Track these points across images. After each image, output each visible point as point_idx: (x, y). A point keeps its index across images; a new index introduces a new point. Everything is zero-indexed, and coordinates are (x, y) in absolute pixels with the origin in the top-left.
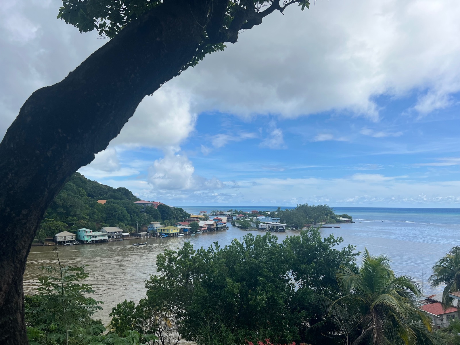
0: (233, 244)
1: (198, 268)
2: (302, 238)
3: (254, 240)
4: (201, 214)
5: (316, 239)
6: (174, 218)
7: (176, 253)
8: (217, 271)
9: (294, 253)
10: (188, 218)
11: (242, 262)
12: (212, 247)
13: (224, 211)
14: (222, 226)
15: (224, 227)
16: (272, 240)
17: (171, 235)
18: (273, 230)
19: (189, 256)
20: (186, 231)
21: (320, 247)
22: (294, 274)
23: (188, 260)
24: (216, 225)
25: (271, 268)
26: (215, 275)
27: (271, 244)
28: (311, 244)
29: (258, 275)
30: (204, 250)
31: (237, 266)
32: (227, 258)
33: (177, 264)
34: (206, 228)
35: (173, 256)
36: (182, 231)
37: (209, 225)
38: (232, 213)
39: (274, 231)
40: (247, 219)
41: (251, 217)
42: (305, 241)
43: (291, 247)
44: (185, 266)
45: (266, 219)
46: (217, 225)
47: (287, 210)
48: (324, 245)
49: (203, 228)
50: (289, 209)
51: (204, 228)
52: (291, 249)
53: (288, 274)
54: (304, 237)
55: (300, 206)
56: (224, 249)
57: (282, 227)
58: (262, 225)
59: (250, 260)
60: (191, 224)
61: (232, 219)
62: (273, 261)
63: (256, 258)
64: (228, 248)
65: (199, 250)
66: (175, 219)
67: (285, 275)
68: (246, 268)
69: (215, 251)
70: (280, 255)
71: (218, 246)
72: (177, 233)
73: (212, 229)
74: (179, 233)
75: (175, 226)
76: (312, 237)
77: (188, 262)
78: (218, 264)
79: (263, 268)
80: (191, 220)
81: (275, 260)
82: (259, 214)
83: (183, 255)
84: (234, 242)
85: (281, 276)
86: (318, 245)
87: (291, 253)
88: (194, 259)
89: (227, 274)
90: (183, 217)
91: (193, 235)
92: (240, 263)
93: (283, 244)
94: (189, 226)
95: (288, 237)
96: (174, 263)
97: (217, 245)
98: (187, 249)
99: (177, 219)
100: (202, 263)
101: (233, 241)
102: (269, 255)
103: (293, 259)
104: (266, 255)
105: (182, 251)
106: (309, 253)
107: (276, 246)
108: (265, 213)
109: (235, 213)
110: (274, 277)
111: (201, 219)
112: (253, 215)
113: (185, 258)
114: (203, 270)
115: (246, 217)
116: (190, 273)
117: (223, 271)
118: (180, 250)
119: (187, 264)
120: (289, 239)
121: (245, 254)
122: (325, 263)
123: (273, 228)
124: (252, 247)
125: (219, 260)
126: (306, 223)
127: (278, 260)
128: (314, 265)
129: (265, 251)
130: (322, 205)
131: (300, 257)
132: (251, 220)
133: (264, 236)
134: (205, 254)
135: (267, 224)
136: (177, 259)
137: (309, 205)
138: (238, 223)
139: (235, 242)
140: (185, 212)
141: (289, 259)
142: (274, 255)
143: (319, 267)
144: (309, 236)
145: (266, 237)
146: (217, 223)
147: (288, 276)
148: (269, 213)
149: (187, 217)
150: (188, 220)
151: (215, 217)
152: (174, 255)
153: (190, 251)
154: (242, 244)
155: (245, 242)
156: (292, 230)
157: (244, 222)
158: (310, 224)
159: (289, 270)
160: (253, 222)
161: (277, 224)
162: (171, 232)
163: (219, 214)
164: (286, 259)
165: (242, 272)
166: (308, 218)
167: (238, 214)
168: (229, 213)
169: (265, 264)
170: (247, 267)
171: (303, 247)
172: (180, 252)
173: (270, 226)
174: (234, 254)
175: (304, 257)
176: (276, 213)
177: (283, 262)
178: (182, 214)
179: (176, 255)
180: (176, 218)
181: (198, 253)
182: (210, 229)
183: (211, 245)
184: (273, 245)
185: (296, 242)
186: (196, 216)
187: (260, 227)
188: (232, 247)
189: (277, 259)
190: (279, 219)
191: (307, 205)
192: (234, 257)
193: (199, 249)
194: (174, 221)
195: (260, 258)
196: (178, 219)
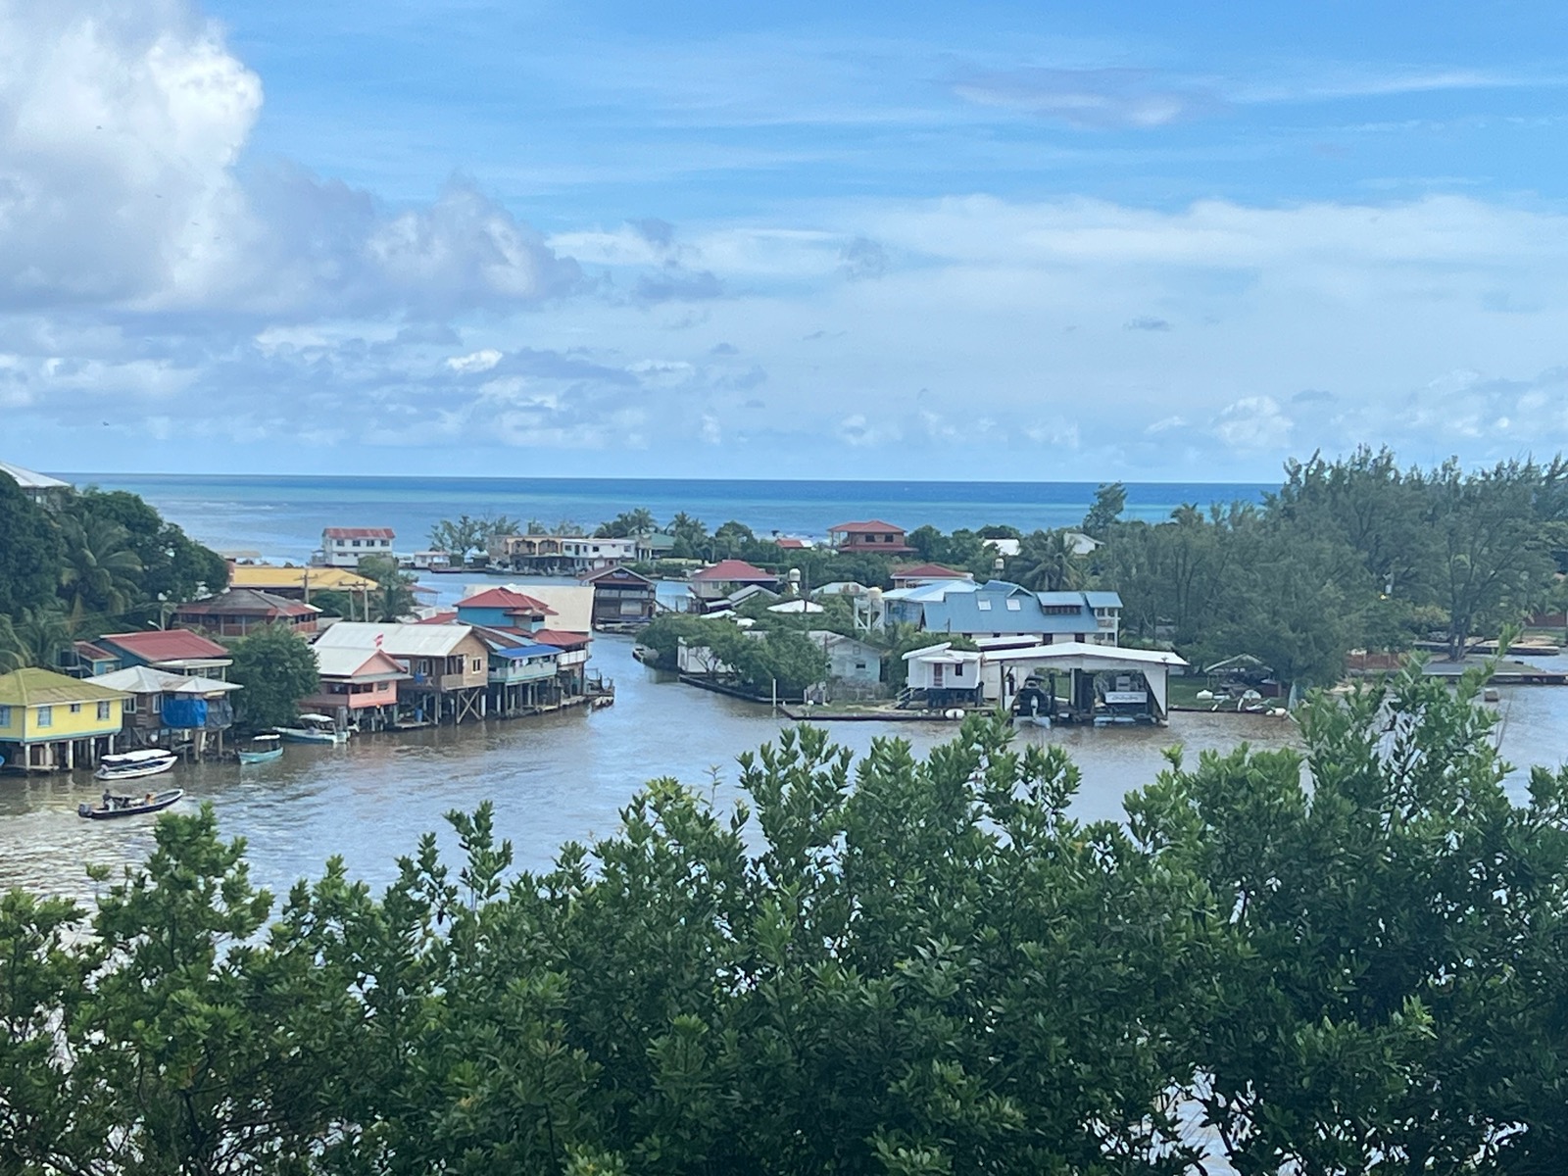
0: (639, 831)
1: (295, 1061)
2: (1317, 766)
3: (849, 792)
4: (336, 560)
5: (1454, 779)
6: (62, 592)
7: (74, 916)
8: (485, 1089)
9: (1234, 919)
10: (202, 591)
11: (726, 998)
12: (438, 865)
13: (562, 531)
14: (550, 670)
15: (569, 681)
16: (1020, 792)
17: (35, 760)
18: (1049, 709)
19: (207, 945)
20: (193, 726)
21: (1488, 860)
22: (1228, 1108)
23: (196, 982)
24: (485, 665)
25: (1007, 1060)
26: (462, 1122)
27: (1018, 835)
28: (1404, 823)
29: (879, 1118)
30: (358, 892)
31: (680, 1041)
32: (577, 959)
33: (90, 1027)
34: (390, 696)
35: (51, 949)
36: (141, 720)
37: (413, 658)
38: (649, 546)
39: (1054, 723)
40: (798, 606)
41: (833, 589)
42: (1345, 794)
43: (1208, 855)
44: (173, 1046)
45: (984, 606)
46: (496, 662)
47: (1186, 518)
48: (1529, 839)
49: (357, 689)
50: (1204, 510)
51: (368, 688)
52: (1203, 873)
53: (1169, 1115)
54: (1334, 758)
55: (1314, 479)
56: (554, 882)
57: (1138, 680)
58: (938, 667)
59: (809, 980)
60: (240, 657)
61: (648, 605)
62: (1030, 991)
63: (867, 960)
64: (594, 871)
65: (309, 889)
66: (71, 599)
67: (1147, 1127)
68: (762, 1054)
69: (465, 896)
70: (1098, 934)
71: (496, 848)
72: (102, 740)
73: (445, 705)
74: (120, 739)
75: (76, 675)
76: (1419, 756)
77: (196, 1006)
78: (491, 1016)
79: (925, 1056)
80: (232, 618)
81: (1051, 975)
82: (916, 557)
83: (146, 939)
84: (651, 817)
85: (1099, 1128)
86: (1470, 838)
87: (1198, 917)
88: (260, 981)
89: (575, 1117)
90: (153, 584)
91: (255, 757)
92: (706, 1012)
93: (1127, 831)
94: (213, 674)
95: (1176, 762)
96: (55, 1019)
97: (483, 842)
98: (190, 884)
99: (98, 603)
100: (336, 1013)
101: (641, 804)
102: (989, 932)
103: (1220, 968)
104: (956, 936)
105: (142, 902)
106: (1382, 912)
107: (1056, 850)
108: (976, 547)
109: (676, 552)
110: (1036, 1142)
111: (334, 605)
112: (849, 563)
113: (171, 966)
114: (346, 1083)
115: (781, 589)
116: (224, 1109)
117: (541, 1082)
118: (118, 892)
119: (190, 1020)
120: (1186, 783)
121: (759, 922)
122: (1534, 1005)
123: (1043, 687)
124: (831, 856)
125: (501, 986)
126: (1367, 645)
127: (1071, 978)
128: (1423, 1022)
129: (954, 892)
130: (1528, 468)
131: (1294, 954)
132: (837, 620)
133: (946, 751)
134: (363, 930)
135: (989, 655)
136: (91, 980)
137: (1402, 467)
138: (702, 643)
139: (656, 808)
140: (175, 538)
141: (1183, 972)
142: (1037, 929)
143: (1468, 1046)
144: (1385, 747)
145: (960, 764)
146: (499, 640)
147: (1174, 1137)
148: (1009, 547)
149: (192, 579)
150: (204, 610)
151: (479, 587)
152: (57, 940)
153: (219, 905)
154: (723, 827)
155: (755, 812)
156: (1229, 708)
157: (759, 634)
158: (1404, 648)
159: (1186, 1078)
160: (853, 635)
161: (1088, 648)
162: (33, 730)
163: (518, 561)
164: (1154, 969)
165: (726, 1091)
166: (1395, 595)
167: (706, 556)
168: (613, 549)
169: (949, 1014)
170: (775, 1045)
171: (1320, 858)
172: (118, 906)
173: (1021, 676)
174: (650, 927)
175: (1331, 950)
176: (1085, 546)
177: (1118, 1003)
178: (147, 554)
179: (73, 938)
180: (87, 594)
181: (296, 923)
182: (431, 703)
183: (429, 841)
184: (1028, 839)
185: (1258, 805)
186: (289, 580)
187: (918, 679)
188: (630, 857)
189: (1062, 975)
190: (1112, 600)
191: (1383, 468)
192: (653, 957)
193: (302, 885)
194: (68, 624)
195: (905, 966)
196: (101, 607)
